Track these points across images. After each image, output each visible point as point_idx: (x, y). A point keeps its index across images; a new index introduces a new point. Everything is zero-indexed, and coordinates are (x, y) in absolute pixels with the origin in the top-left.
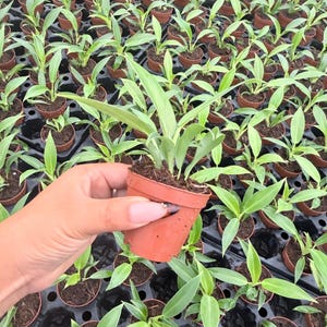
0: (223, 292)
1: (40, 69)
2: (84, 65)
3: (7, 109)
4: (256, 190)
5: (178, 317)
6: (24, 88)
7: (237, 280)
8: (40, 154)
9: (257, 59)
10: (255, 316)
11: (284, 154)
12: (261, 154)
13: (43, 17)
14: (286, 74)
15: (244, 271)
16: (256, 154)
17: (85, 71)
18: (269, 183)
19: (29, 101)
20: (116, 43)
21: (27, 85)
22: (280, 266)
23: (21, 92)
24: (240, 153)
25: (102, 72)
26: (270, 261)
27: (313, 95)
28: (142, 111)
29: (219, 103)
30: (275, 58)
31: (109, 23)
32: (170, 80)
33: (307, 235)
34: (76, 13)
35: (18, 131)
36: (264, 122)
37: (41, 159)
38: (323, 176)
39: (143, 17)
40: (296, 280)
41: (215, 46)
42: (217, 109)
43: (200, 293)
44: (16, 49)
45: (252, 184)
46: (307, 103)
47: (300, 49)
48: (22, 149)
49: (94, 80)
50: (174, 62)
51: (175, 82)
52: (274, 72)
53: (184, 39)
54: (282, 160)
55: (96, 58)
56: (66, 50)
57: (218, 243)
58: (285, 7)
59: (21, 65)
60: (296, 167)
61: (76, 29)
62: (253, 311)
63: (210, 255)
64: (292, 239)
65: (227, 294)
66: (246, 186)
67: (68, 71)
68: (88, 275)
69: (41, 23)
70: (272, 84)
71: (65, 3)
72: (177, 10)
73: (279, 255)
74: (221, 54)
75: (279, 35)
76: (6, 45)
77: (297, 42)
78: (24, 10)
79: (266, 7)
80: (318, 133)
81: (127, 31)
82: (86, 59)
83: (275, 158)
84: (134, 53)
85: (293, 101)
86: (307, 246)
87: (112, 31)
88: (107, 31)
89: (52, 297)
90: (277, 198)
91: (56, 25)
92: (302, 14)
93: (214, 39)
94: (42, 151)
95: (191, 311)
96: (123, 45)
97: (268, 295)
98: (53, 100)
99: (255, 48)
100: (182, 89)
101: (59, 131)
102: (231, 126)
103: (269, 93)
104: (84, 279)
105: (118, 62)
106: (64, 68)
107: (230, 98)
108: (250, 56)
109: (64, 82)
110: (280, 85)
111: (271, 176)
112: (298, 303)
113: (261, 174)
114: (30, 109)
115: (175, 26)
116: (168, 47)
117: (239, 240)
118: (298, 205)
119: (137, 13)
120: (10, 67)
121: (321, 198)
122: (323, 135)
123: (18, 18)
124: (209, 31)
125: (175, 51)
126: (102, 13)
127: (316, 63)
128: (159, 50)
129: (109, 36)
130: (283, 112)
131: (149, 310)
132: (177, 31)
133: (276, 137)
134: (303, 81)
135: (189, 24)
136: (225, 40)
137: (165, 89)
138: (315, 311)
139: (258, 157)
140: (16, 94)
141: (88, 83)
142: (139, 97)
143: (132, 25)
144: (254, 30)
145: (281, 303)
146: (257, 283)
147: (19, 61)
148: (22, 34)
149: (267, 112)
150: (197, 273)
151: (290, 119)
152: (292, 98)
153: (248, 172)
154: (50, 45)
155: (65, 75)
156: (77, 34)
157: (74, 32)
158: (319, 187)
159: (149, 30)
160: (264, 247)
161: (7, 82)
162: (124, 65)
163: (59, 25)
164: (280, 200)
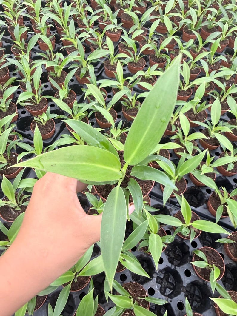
1: (27, 80)
2: (59, 75)
3: (5, 110)
4: (186, 159)
5: (134, 249)
6: (17, 95)
7: (175, 222)
8: (31, 141)
9: (185, 65)
10: (188, 247)
11: (207, 133)
12: (190, 134)
13: (27, 42)
14: (207, 74)
15: (180, 217)
16: (186, 134)
17: (60, 80)
18: (195, 153)
19: (21, 104)
20: (81, 58)
21: (19, 93)
22: (205, 212)
23: (14, 97)
24: (174, 134)
25: (72, 80)
26: (198, 209)
27: (227, 89)
28: (102, 107)
30: (199, 63)
31: (75, 43)
32: (122, 83)
33: (225, 189)
34: (51, 37)
35: (14, 126)
36: (191, 110)
37: (32, 145)
38: (235, 146)
39: (100, 38)
40: (217, 221)
41: (154, 56)
43: (149, 233)
44: (9, 67)
45: (183, 155)
46: (223, 94)
47: (217, 55)
48: (18, 138)
49: (67, 86)
50: (124, 70)
51: (126, 84)
52: (197, 73)
53: (131, 53)
54: (205, 137)
55: (67, 70)
56: (45, 65)
57: (160, 198)
58: (205, 24)
59: (13, 78)
60: (215, 142)
61: (51, 50)
62: (187, 244)
63: (155, 207)
64: (214, 193)
65: (169, 233)
66: (180, 157)
67: (48, 81)
69: (26, 46)
70: (196, 82)
71: (42, 30)
72: (125, 31)
73: (205, 205)
74: (158, 62)
75: (201, 45)
77: (214, 50)
78: (13, 38)
79: (191, 25)
80: (231, 116)
81: (89, 49)
82: (60, 71)
83: (200, 136)
84: (95, 64)
85: (213, 94)
86: (224, 196)
87: (77, 50)
88: (74, 49)
90: (202, 164)
92: (218, 28)
93: (153, 51)
94: (32, 139)
95: (143, 244)
96: (86, 59)
97: (197, 232)
98: (38, 102)
99: (184, 56)
100: (130, 89)
101: (44, 124)
103: (194, 88)
105: (83, 72)
106: (44, 78)
109: (44, 89)
110: (202, 83)
111: (198, 149)
112: (219, 236)
113: (190, 147)
114: (22, 110)
115: (124, 43)
116: (120, 59)
117: (175, 195)
118: (218, 169)
119: (95, 35)
120: (5, 80)
121: (234, 163)
122: (235, 118)
123: (9, 44)
124: (149, 46)
125: (126, 62)
126: (70, 37)
127: (229, 65)
128: (113, 62)
129: (76, 53)
130: (205, 102)
132: (125, 47)
133: (200, 121)
134: (219, 79)
135: (134, 41)
136: (161, 52)
137: (118, 90)
138: (231, 241)
139: (188, 136)
140: (11, 100)
141: (62, 88)
142: (99, 96)
143: (92, 45)
144: (183, 43)
145: (208, 238)
146: (189, 224)
147: (11, 75)
148: (12, 55)
149: (193, 103)
150: (146, 219)
151: (210, 107)
152: (211, 91)
153: (181, 147)
154: (34, 62)
155: (46, 84)
156: (52, 53)
157: (50, 52)
158: (232, 155)
159: (105, 47)
160: (194, 200)
161: (4, 90)
162: (87, 74)
163: (39, 48)
164: (204, 165)
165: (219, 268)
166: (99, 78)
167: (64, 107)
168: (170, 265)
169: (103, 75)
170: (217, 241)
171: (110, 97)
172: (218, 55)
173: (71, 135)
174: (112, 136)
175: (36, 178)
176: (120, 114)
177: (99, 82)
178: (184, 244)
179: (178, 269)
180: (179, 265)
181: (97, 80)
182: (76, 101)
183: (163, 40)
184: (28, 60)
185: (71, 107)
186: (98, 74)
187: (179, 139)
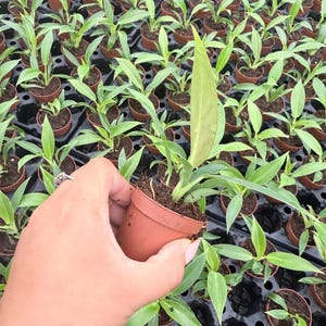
0: (228, 268)
1: (31, 52)
2: (77, 46)
4: (258, 166)
5: (185, 294)
6: (17, 73)
7: (245, 256)
8: (37, 139)
9: (254, 33)
10: (260, 289)
11: (285, 129)
12: (262, 130)
14: (284, 47)
15: (249, 247)
16: (257, 130)
17: (78, 52)
18: (270, 158)
19: (22, 85)
20: (108, 22)
21: (20, 69)
22: (283, 240)
23: (13, 75)
24: (240, 130)
25: (95, 53)
26: (274, 236)
27: (312, 68)
28: (139, 91)
29: (217, 79)
30: (273, 30)
32: (166, 59)
35: (13, 117)
36: (263, 97)
37: (38, 144)
38: (324, 149)
40: (301, 252)
41: (210, 21)
43: (206, 270)
44: (5, 32)
45: (254, 160)
46: (306, 76)
47: (297, 20)
48: (18, 135)
49: (88, 61)
50: (169, 40)
51: (171, 60)
52: (272, 45)
53: (178, 15)
54: (283, 135)
55: (88, 39)
56: (57, 31)
57: (222, 221)
60: (297, 141)
62: (258, 284)
63: (214, 232)
64: (296, 212)
65: (233, 270)
66: (248, 163)
67: (61, 54)
69: (30, 4)
70: (270, 57)
73: (282, 229)
74: (217, 29)
75: (275, 6)
77: (294, 13)
80: (318, 105)
82: (78, 40)
83: (275, 133)
84: (128, 31)
85: (292, 74)
87: (103, 10)
88: (97, 9)
90: (279, 174)
91: (45, 6)
93: (209, 13)
94: (39, 136)
95: (198, 287)
97: (273, 268)
98: (47, 84)
99: (251, 21)
100: (178, 66)
101: (56, 115)
102: (230, 102)
103: (267, 67)
105: (111, 41)
106: (56, 50)
107: (228, 73)
108: (247, 30)
109: (57, 65)
110: (279, 58)
111: (273, 152)
112: (303, 274)
113: (263, 149)
115: (168, 2)
116: (162, 23)
117: (243, 216)
118: (299, 179)
121: (323, 171)
122: (323, 108)
124: (204, 6)
125: (171, 28)
127: (314, 35)
128: (153, 28)
129: (101, 14)
130: (283, 86)
132: (170, 7)
133: (275, 112)
134: (301, 53)
136: (220, 15)
137: (161, 67)
138: (320, 281)
139: (259, 133)
140: (8, 79)
141: (81, 64)
142: (134, 76)
143: (124, 3)
144: (250, 2)
145: (286, 275)
146: (263, 258)
147: (9, 45)
148: (10, 16)
149: (266, 87)
150: (203, 251)
152: (291, 71)
153: (250, 148)
154: (40, 26)
155: (58, 57)
156: (67, 14)
157: (64, 12)
158: (321, 160)
159: (142, 7)
160: (267, 222)
162: (117, 43)
163: (48, 6)
164: (282, 175)
165: (304, 318)
166: (133, 49)
167: (85, 90)
168: (234, 315)
169: (139, 46)
170: (301, 281)
171: (148, 77)
172: (300, 21)
173: (95, 129)
174: (153, 132)
175: (45, 192)
176: (163, 101)
177: (134, 55)
178: (254, 284)
179: (246, 320)
180: (247, 314)
181: (131, 53)
182: (101, 83)
184: (33, 23)
185: (94, 90)
186: (131, 45)
187: (247, 137)
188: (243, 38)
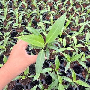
1: (17, 19)
2: (29, 18)
4: (75, 55)
7: (69, 80)
9: (77, 17)
13: (18, 4)
14: (85, 22)
15: (71, 78)
16: (76, 44)
17: (29, 19)
18: (79, 53)
20: (37, 12)
22: (81, 76)
23: (12, 25)
24: (71, 44)
25: (34, 20)
26: (79, 75)
28: (44, 31)
29: (66, 29)
30: (82, 17)
31: (36, 6)
32: (52, 23)
33: (89, 68)
34: (27, 3)
35: (10, 36)
36: (78, 35)
39: (45, 5)
42: (65, 31)
45: (74, 53)
48: (11, 41)
49: (31, 22)
50: (53, 17)
52: (81, 21)
53: (56, 11)
55: (32, 16)
56: (24, 14)
57: (64, 69)
58: (85, 2)
59: (12, 17)
62: (73, 89)
65: (66, 84)
66: (73, 53)
68: (28, 76)
69: (18, 6)
70: (81, 24)
71: (24, 1)
72: (54, 3)
73: (81, 73)
75: (83, 10)
76: (8, 12)
78: (13, 2)
79: (80, 2)
84: (42, 15)
85: (87, 29)
86: (89, 71)
88: (35, 8)
89: (18, 82)
93: (65, 11)
95: (56, 88)
97: (78, 85)
98: (20, 27)
99: (76, 14)
102: (69, 36)
103: (80, 27)
104: (27, 77)
105: (38, 17)
106: (23, 18)
108: (75, 16)
109: (23, 22)
110: (83, 24)
113: (77, 50)
114: (14, 29)
115: (54, 7)
116: (52, 13)
118: (87, 59)
119: (43, 4)
123: (11, 4)
124: (63, 9)
125: (54, 14)
126: (34, 4)
128: (49, 14)
129: (36, 10)
130: (84, 32)
131: (44, 87)
132: (54, 9)
135: (58, 7)
139: (76, 45)
140: (10, 25)
141: (29, 23)
142: (43, 27)
143: (42, 7)
144: (76, 9)
146: (75, 81)
148: (12, 9)
149: (79, 33)
150: (58, 78)
151: (86, 35)
154: (20, 12)
156: (27, 9)
159: (47, 8)
160: (77, 70)
161: (8, 22)
162: (39, 18)
163: (22, 6)
164: (82, 58)
169: (45, 18)
170: (86, 89)
177: (43, 21)
178: (72, 88)
181: (43, 20)
183: (69, 7)
184: (18, 11)
186: (43, 18)
187: (73, 46)
188: (74, 18)
